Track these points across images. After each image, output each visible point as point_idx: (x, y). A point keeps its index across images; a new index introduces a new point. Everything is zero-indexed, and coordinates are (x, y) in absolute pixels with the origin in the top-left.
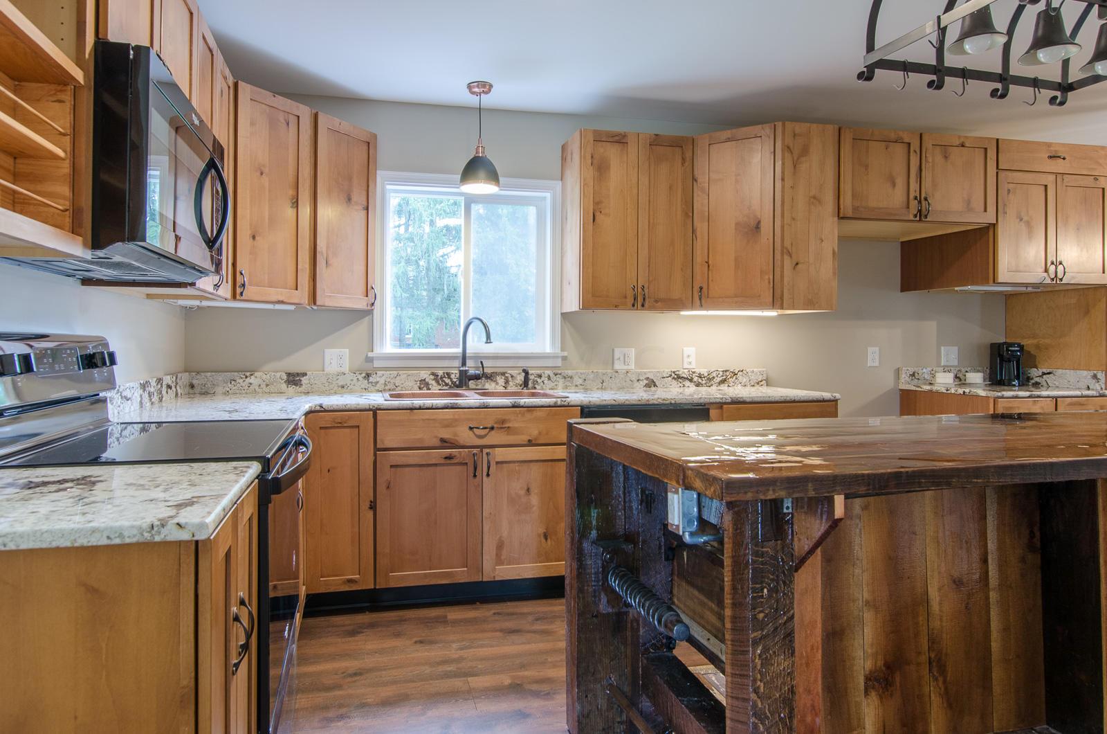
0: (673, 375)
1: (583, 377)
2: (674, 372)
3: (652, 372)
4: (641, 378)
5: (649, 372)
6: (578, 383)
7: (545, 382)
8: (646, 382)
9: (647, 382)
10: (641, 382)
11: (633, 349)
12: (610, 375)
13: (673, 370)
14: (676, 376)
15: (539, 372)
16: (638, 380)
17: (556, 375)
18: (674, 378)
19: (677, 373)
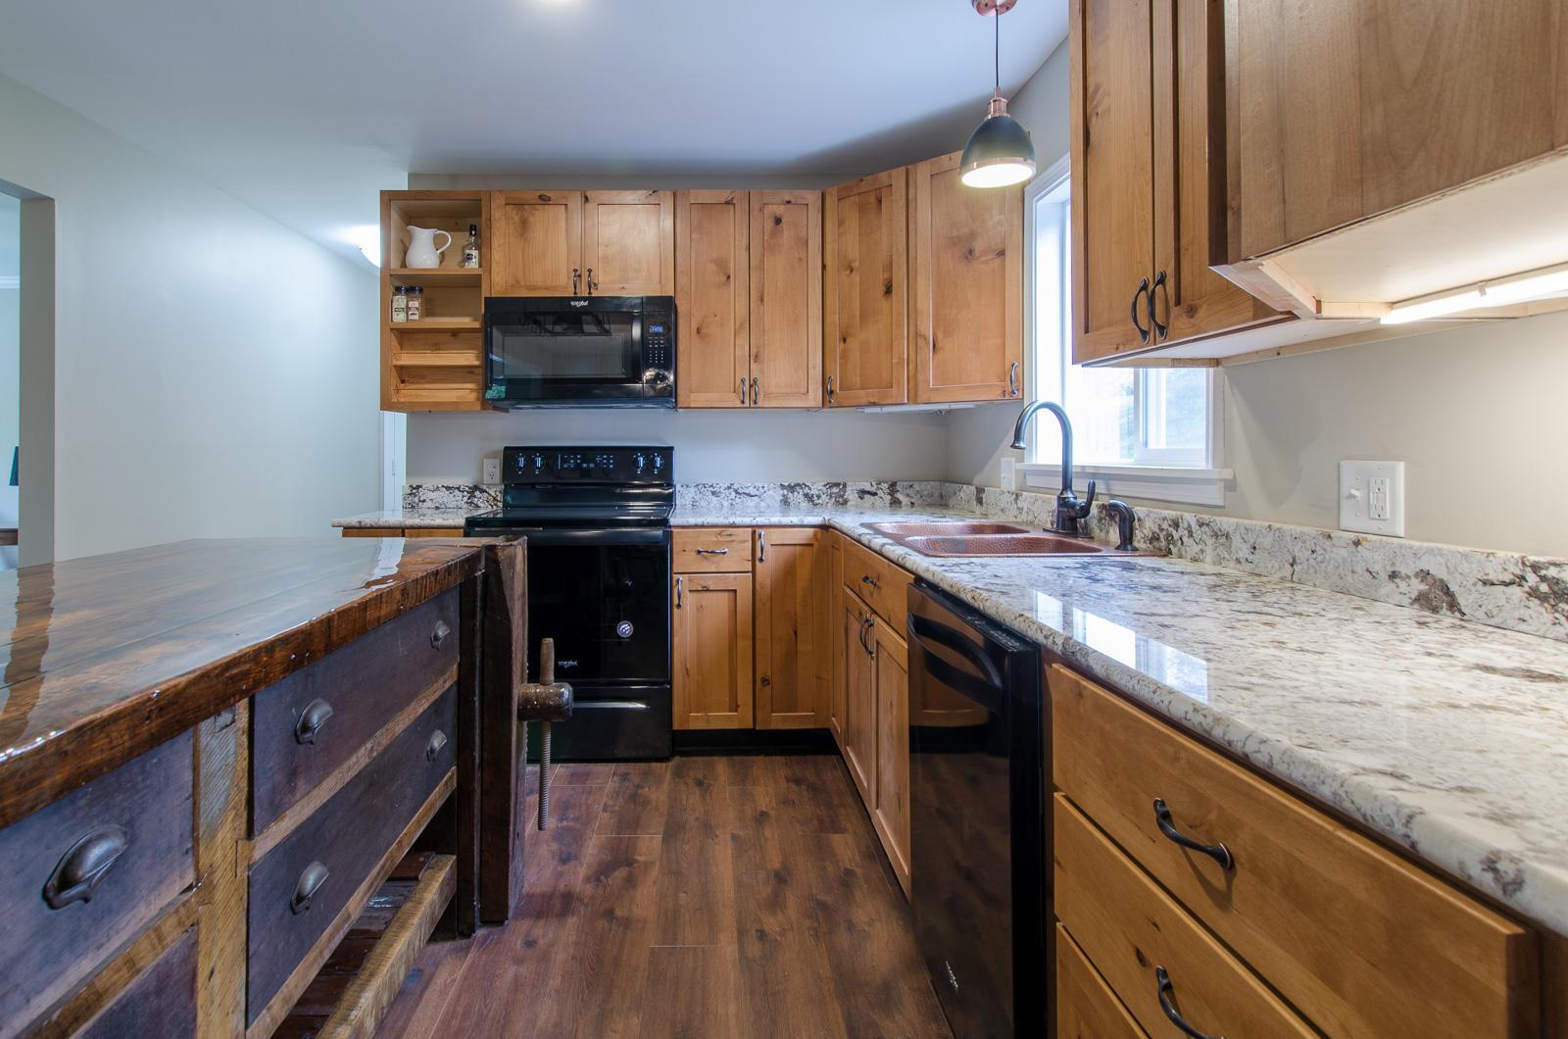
0: (1532, 579)
1: (1251, 539)
2: (1536, 568)
3: (1440, 553)
4: (1403, 570)
5: (1430, 551)
6: (1240, 555)
7: (1185, 539)
8: (1418, 586)
9: (1423, 587)
10: (1403, 585)
11: (1402, 466)
12: (1310, 545)
13: (1532, 558)
14: (1544, 588)
15: (1174, 513)
16: (1393, 576)
17: (1201, 525)
18: (1534, 593)
19: (1552, 572)
